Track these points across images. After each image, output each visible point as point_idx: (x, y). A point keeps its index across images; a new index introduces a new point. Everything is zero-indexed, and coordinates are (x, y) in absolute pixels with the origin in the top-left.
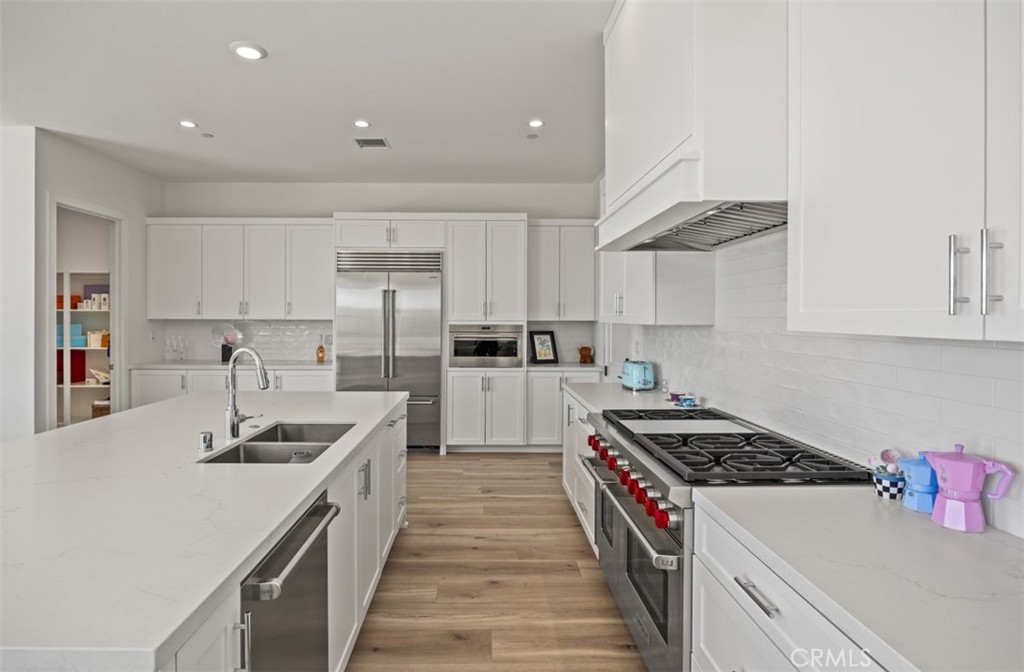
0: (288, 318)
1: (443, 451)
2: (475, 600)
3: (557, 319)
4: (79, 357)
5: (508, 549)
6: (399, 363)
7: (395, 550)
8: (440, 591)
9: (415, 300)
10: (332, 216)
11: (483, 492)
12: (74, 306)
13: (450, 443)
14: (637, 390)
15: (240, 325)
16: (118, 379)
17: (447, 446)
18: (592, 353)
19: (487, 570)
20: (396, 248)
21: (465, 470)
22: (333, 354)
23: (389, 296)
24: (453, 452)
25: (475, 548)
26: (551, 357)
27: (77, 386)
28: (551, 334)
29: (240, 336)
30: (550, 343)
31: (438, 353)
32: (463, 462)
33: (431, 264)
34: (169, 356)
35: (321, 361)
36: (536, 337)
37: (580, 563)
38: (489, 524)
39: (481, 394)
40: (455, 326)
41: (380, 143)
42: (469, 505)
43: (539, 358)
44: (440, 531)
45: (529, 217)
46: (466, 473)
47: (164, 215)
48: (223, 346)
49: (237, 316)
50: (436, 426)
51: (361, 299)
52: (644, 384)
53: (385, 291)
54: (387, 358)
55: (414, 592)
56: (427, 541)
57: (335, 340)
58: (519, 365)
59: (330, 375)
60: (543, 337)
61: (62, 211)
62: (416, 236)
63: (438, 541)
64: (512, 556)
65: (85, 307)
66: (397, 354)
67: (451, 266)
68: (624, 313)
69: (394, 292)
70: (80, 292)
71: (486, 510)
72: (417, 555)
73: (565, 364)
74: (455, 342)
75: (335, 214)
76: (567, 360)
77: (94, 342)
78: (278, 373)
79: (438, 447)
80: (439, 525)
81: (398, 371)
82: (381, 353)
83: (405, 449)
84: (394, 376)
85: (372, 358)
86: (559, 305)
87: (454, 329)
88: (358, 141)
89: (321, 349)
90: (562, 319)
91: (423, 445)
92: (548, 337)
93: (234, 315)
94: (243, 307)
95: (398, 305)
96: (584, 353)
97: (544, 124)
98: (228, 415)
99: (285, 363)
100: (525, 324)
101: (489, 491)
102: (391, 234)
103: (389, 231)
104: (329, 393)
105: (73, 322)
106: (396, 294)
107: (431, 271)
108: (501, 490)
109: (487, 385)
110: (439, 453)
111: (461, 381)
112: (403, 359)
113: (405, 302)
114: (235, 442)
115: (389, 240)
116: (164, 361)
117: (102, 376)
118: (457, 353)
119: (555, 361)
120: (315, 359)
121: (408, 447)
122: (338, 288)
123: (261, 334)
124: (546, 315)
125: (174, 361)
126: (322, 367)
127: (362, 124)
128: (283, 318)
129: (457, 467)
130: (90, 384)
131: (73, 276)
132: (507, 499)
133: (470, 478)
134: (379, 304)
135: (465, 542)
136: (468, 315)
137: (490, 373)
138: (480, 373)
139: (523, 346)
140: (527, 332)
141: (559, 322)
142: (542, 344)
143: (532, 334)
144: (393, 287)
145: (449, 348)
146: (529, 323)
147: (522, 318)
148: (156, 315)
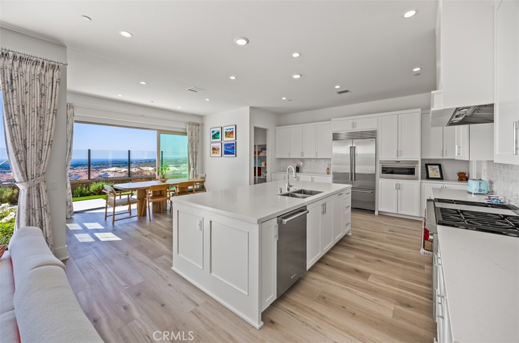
0: (317, 157)
1: (376, 213)
2: (369, 263)
3: (442, 158)
4: (260, 168)
5: (391, 252)
6: (357, 175)
7: (342, 240)
8: (355, 256)
9: (364, 150)
10: (330, 120)
11: (389, 231)
12: (258, 154)
13: (380, 210)
14: (474, 194)
15: (302, 160)
16: (268, 175)
17: (379, 212)
18: (467, 175)
19: (378, 256)
20: (355, 130)
21: (385, 222)
22: (331, 172)
23: (353, 149)
24: (381, 214)
25: (376, 248)
26: (439, 176)
27: (259, 177)
28: (440, 165)
29: (302, 164)
30: (438, 170)
31: (374, 173)
32: (385, 219)
33: (371, 135)
34: (282, 170)
35: (328, 173)
36: (429, 167)
37: (426, 266)
38: (387, 242)
39: (395, 191)
40: (382, 161)
41: (346, 91)
42: (381, 234)
43: (430, 177)
44: (363, 239)
45: (422, 110)
46: (384, 223)
47: (280, 126)
48: (297, 167)
49: (300, 157)
50: (373, 203)
51: (342, 150)
52: (479, 191)
53: (351, 147)
54: (352, 174)
55: (346, 254)
56: (357, 241)
57: (332, 166)
58: (416, 179)
59: (330, 178)
60: (434, 167)
61: (255, 128)
62: (364, 125)
63: (361, 242)
64: (392, 255)
65: (261, 154)
67: (380, 136)
68: (461, 155)
69: (355, 147)
70: (260, 150)
71: (387, 238)
72: (351, 244)
73: (448, 180)
74: (382, 168)
75: (332, 119)
76: (450, 178)
77: (263, 165)
78: (313, 177)
79: (374, 211)
80: (364, 237)
81: (356, 178)
82: (349, 171)
84: (355, 180)
85: (346, 173)
86: (443, 151)
87: (381, 162)
88: (338, 93)
89: (328, 169)
90: (444, 158)
91: (368, 209)
92: (437, 167)
94: (302, 154)
95: (356, 152)
96: (461, 175)
97: (421, 69)
98: (287, 185)
99: (316, 173)
100: (420, 160)
101: (392, 231)
102: (354, 125)
103: (353, 123)
104: (330, 184)
105: (258, 159)
106: (356, 148)
107: (371, 138)
108: (398, 232)
109: (398, 187)
110: (374, 213)
111: (385, 186)
112: (358, 174)
113: (359, 150)
114: (288, 192)
115: (353, 127)
116: (280, 171)
117: (264, 175)
118: (383, 172)
119: (442, 178)
120: (326, 172)
122: (333, 147)
124: (434, 155)
125: (283, 171)
126: (328, 175)
127: (338, 87)
128: (315, 157)
129: (382, 220)
130: (262, 177)
131: (258, 145)
132: (400, 236)
133: (385, 225)
134: (348, 152)
135: (373, 245)
136: (389, 156)
137: (400, 182)
138: (395, 182)
139: (419, 170)
140: (421, 163)
141: (443, 159)
142: (433, 170)
143: (427, 165)
144: (354, 146)
145: (379, 170)
146: (422, 160)
147: (417, 158)
148: (278, 157)
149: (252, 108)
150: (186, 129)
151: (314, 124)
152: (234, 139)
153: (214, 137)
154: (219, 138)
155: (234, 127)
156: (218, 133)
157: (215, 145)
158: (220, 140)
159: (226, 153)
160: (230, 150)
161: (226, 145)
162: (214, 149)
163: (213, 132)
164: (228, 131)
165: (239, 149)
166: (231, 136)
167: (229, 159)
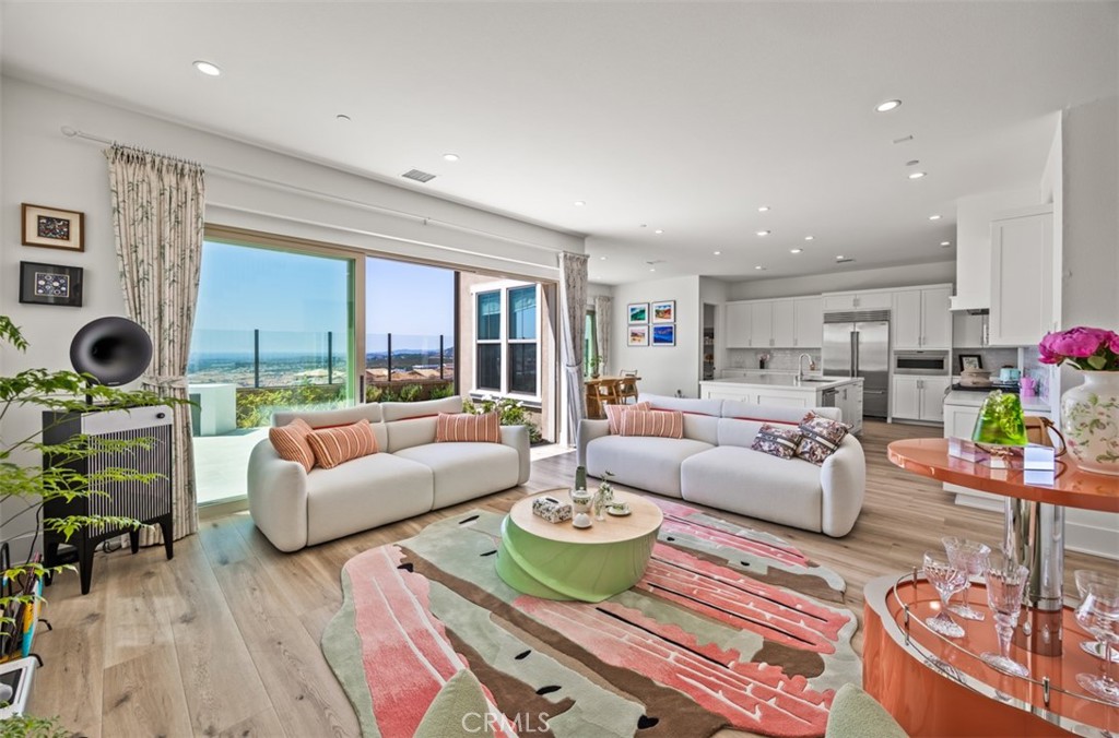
0: (795, 347)
1: (889, 420)
3: (981, 347)
9: (872, 336)
10: (821, 295)
13: (894, 416)
15: (767, 351)
17: (893, 419)
20: (858, 309)
22: (820, 367)
23: (855, 336)
24: (897, 422)
28: (979, 357)
29: (769, 356)
33: (882, 317)
35: (813, 370)
36: (964, 359)
39: (916, 390)
40: (898, 351)
41: (849, 260)
47: (733, 300)
48: (761, 361)
49: (769, 347)
50: (885, 405)
51: (839, 335)
53: (853, 333)
57: (823, 359)
58: (946, 374)
60: (971, 359)
61: (705, 305)
62: (872, 301)
66: (860, 368)
67: (895, 319)
69: (858, 333)
74: (898, 360)
75: (823, 294)
79: (886, 418)
82: (849, 368)
83: (861, 418)
85: (844, 371)
86: (983, 337)
87: (896, 353)
88: (837, 262)
89: (813, 364)
90: (984, 347)
91: (876, 416)
92: (976, 359)
93: (767, 346)
94: (772, 342)
95: (860, 340)
100: (950, 350)
102: (856, 303)
103: (855, 300)
106: (860, 334)
107: (883, 320)
109: (921, 385)
110: (886, 421)
111: (902, 385)
112: (863, 372)
113: (865, 337)
115: (855, 305)
116: (731, 367)
118: (899, 366)
120: (810, 368)
121: (864, 416)
122: (825, 332)
123: (778, 356)
124: (970, 343)
125: (736, 367)
127: (840, 257)
128: (791, 347)
134: (848, 339)
136: (907, 344)
137: (923, 378)
138: (915, 378)
139: (949, 363)
140: (953, 355)
141: (983, 349)
142: (970, 363)
143: (961, 357)
144: (857, 330)
145: (894, 363)
146: (954, 349)
147: (947, 345)
148: (729, 346)
149: (702, 278)
150: (594, 307)
151: (792, 298)
152: (672, 320)
153: (635, 317)
154: (644, 319)
155: (672, 304)
156: (643, 311)
157: (636, 329)
158: (646, 321)
159: (656, 340)
160: (665, 336)
161: (656, 329)
162: (634, 335)
163: (633, 310)
164: (662, 309)
165: (680, 334)
166: (667, 315)
167: (664, 348)
